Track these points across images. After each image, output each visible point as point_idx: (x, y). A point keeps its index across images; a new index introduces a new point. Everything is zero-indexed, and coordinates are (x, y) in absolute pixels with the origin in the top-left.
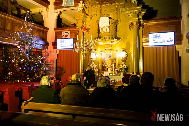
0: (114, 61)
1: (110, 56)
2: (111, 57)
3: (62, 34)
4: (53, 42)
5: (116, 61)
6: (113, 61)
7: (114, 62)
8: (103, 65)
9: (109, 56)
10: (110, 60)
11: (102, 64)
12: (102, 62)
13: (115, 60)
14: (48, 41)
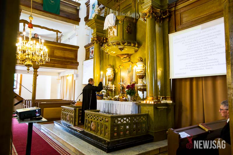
3: (90, 51)
14: (78, 60)
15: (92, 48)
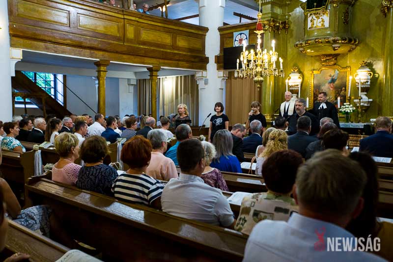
0: (341, 90)
1: (333, 81)
2: (336, 83)
3: (233, 37)
4: (215, 56)
5: (345, 90)
6: (339, 90)
7: (342, 93)
8: (317, 99)
9: (330, 80)
10: (332, 89)
11: (314, 97)
12: (314, 94)
13: (344, 88)
14: (206, 54)
15: (241, 34)
